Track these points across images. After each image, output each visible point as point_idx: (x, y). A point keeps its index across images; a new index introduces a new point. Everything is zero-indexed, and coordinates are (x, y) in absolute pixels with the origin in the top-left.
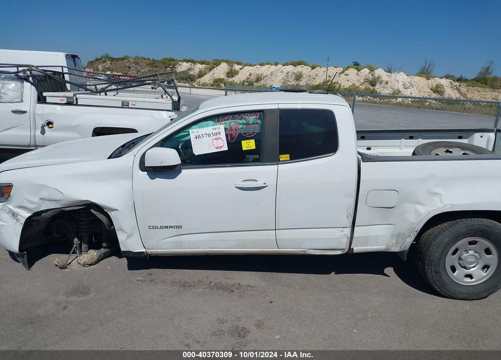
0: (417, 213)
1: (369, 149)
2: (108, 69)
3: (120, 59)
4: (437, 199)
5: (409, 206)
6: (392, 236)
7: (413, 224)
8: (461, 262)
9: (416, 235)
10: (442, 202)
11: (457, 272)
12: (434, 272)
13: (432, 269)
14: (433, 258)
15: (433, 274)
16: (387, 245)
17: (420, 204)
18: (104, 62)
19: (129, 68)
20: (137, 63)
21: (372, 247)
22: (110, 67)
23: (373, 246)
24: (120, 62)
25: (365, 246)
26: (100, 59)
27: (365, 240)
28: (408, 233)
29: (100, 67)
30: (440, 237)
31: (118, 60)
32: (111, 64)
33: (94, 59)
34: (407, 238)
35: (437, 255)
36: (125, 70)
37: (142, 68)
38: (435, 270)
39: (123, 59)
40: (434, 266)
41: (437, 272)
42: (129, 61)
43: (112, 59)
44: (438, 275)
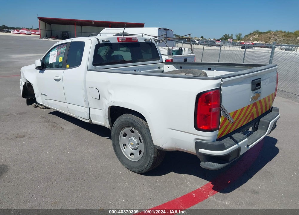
2: (256, 39)
3: (265, 33)
10: (111, 99)
18: (255, 35)
19: (270, 38)
20: (275, 35)
22: (257, 38)
24: (265, 35)
26: (253, 33)
29: (251, 38)
31: (263, 33)
32: (258, 36)
33: (249, 34)
36: (267, 39)
37: (279, 38)
39: (267, 33)
42: (271, 34)
43: (260, 33)
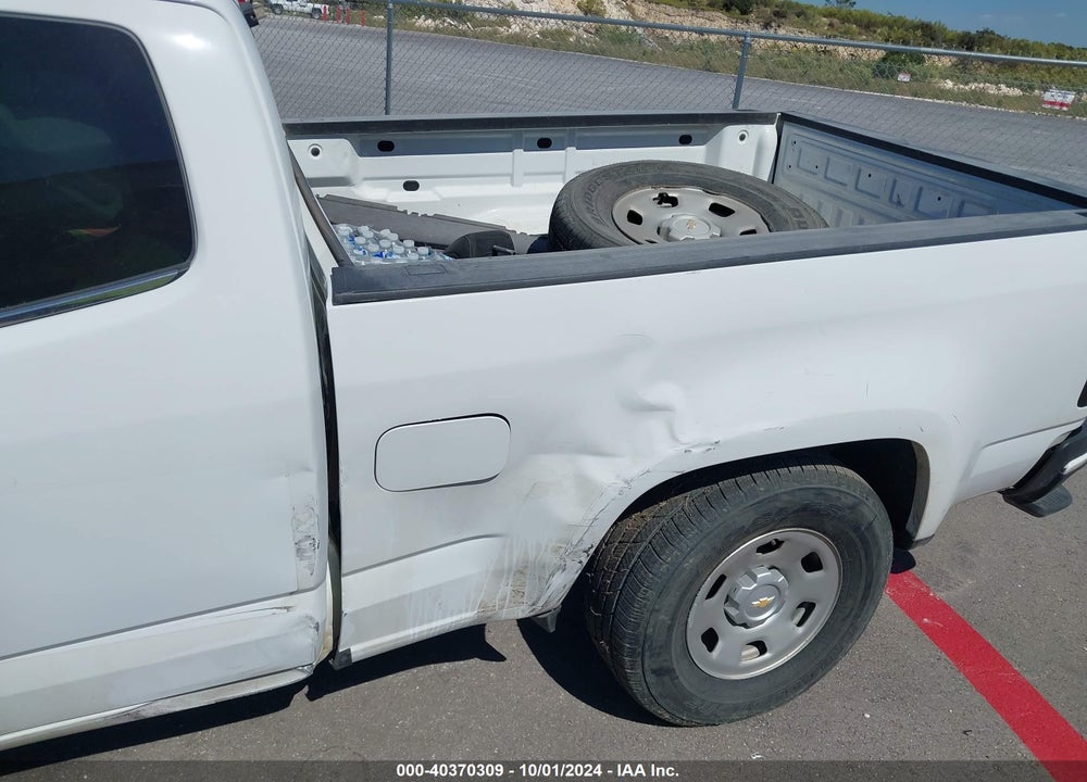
0: (587, 487)
1: (411, 186)
4: (655, 426)
5: (554, 467)
6: (499, 574)
7: (570, 527)
8: (733, 612)
9: (585, 561)
10: (674, 438)
11: (720, 645)
12: (654, 672)
13: (646, 665)
14: (650, 631)
15: (651, 678)
16: (483, 606)
17: (597, 452)
21: (426, 627)
23: (430, 621)
25: (397, 630)
27: (394, 611)
28: (556, 561)
30: (670, 556)
34: (553, 575)
35: (662, 617)
38: (654, 667)
40: (651, 657)
41: (663, 672)
44: (666, 679)
